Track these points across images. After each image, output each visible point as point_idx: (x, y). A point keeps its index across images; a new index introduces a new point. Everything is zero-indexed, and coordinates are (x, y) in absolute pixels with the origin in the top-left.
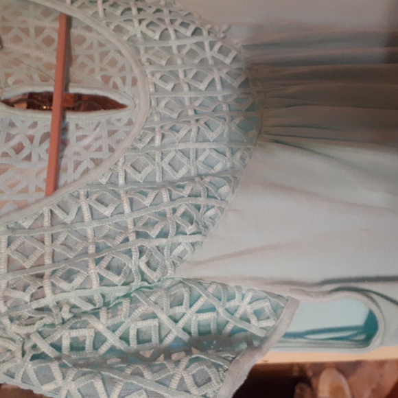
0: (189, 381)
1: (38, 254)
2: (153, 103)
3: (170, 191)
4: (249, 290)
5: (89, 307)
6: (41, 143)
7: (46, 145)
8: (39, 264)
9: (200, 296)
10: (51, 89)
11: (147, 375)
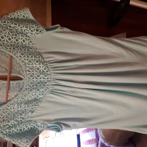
0: (25, 141)
1: (3, 115)
2: (28, 82)
3: (28, 105)
4: (40, 122)
5: (11, 125)
6: (5, 88)
7: (6, 88)
8: (4, 117)
9: (31, 124)
10: (7, 74)
11: (19, 140)
